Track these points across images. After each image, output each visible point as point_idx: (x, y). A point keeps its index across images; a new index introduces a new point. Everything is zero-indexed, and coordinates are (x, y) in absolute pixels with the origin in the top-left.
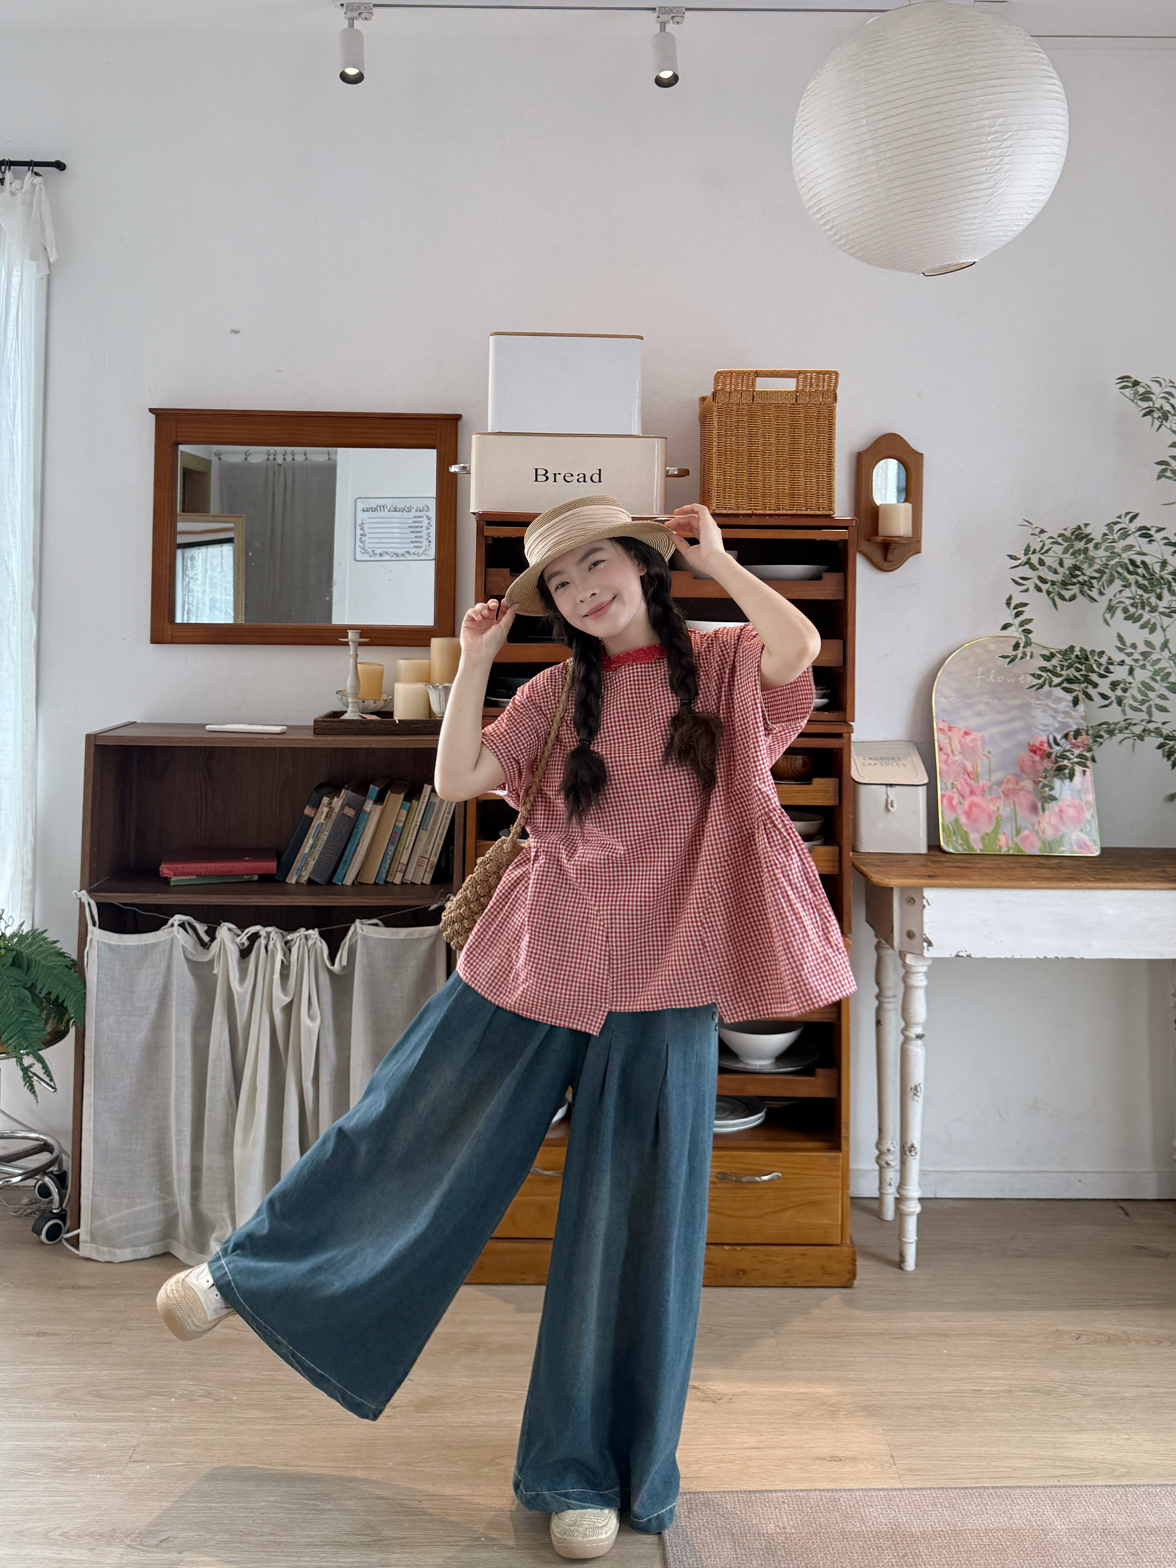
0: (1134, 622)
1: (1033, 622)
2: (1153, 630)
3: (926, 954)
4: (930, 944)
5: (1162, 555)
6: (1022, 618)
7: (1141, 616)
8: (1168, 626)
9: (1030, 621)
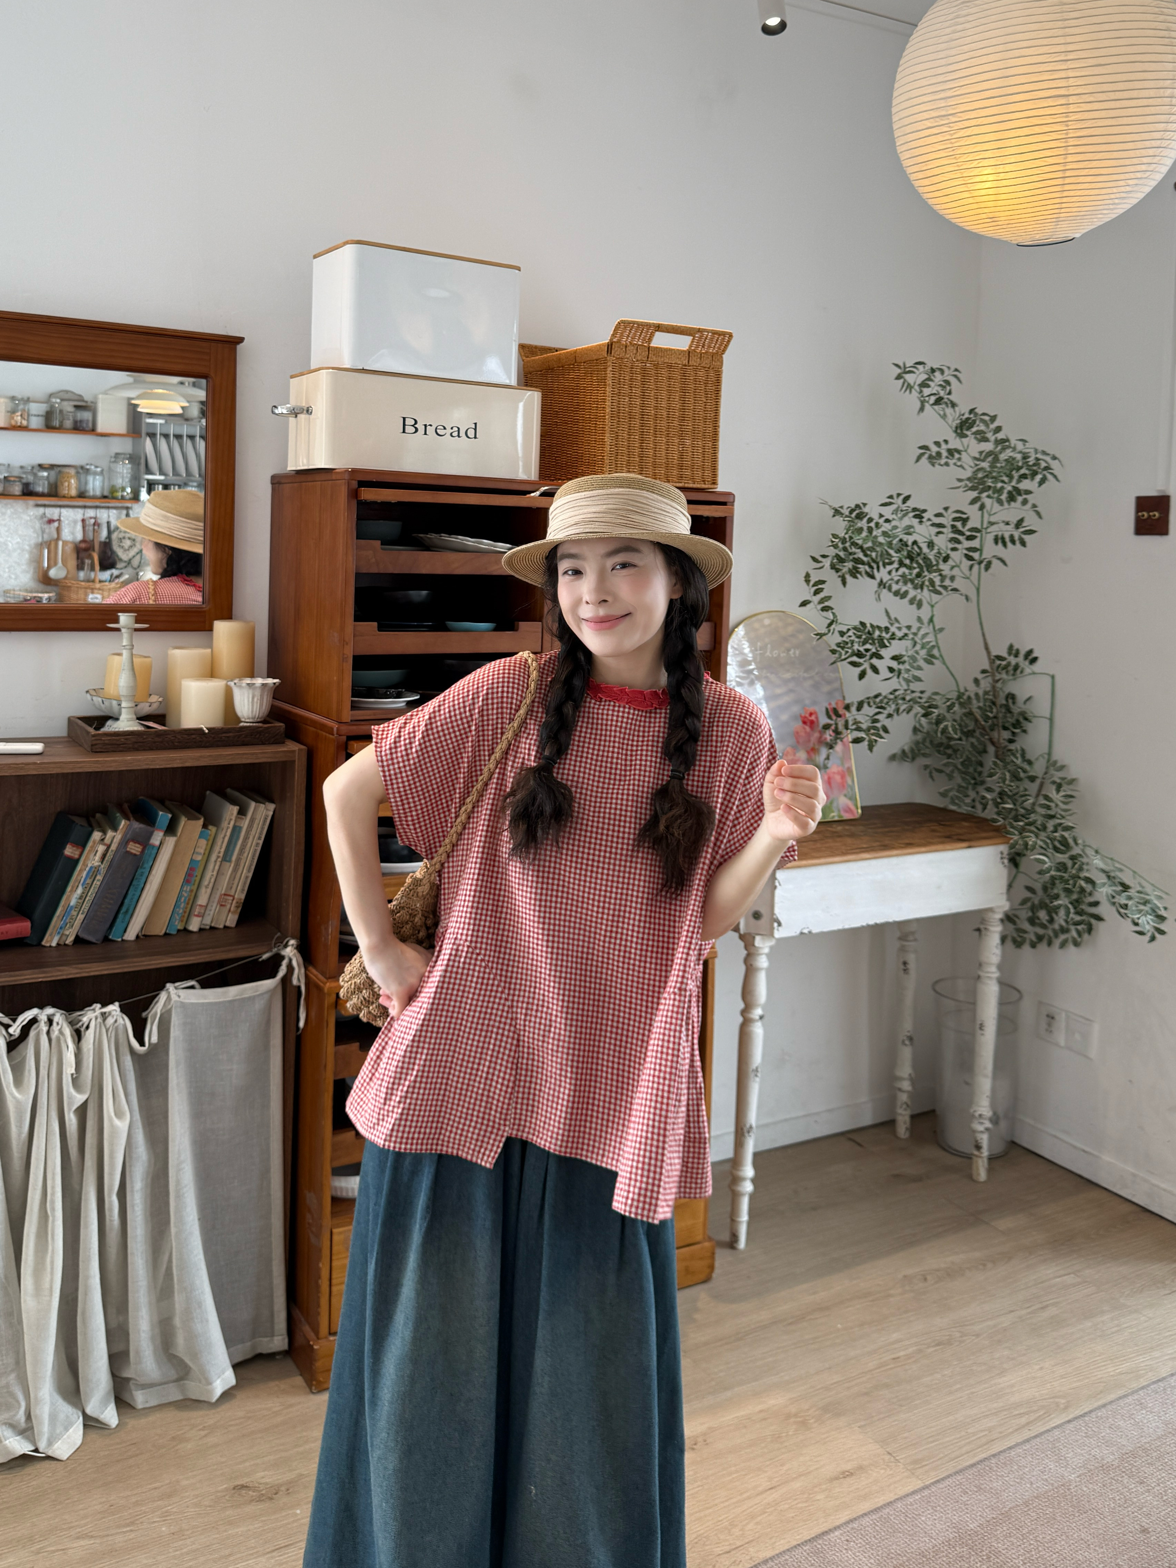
0: (901, 598)
1: (832, 599)
2: (920, 605)
3: (778, 934)
4: (780, 924)
5: (930, 536)
6: (822, 595)
7: (906, 593)
8: (936, 603)
9: (828, 598)
